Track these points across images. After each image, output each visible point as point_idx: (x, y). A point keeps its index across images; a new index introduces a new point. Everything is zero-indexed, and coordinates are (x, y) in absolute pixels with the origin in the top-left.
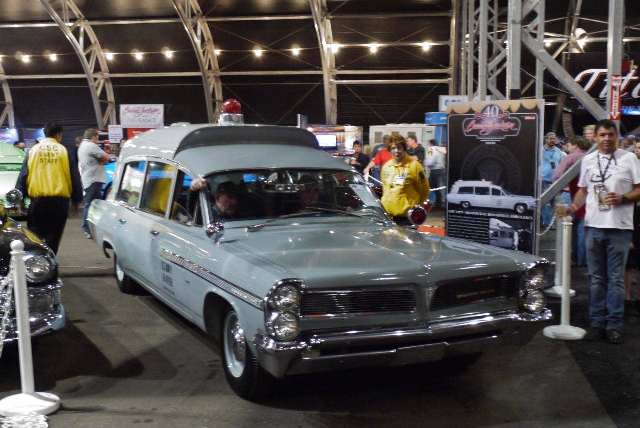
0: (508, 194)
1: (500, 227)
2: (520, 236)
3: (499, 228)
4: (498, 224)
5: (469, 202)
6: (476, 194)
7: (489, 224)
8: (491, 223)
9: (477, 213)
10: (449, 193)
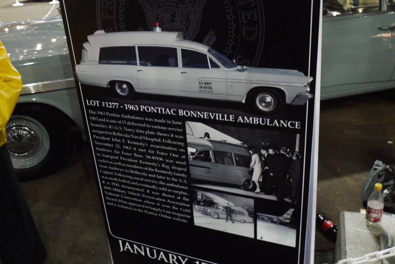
0: (225, 65)
1: (211, 141)
2: (264, 163)
3: (209, 144)
5: (128, 84)
6: (141, 64)
7: (184, 134)
8: (188, 131)
9: (152, 109)
10: (78, 63)
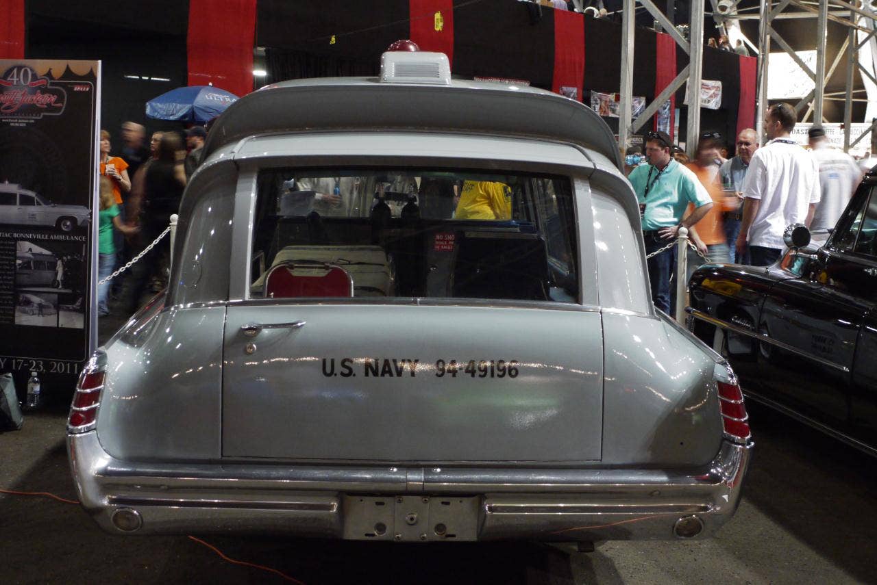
4: (30, 250)
